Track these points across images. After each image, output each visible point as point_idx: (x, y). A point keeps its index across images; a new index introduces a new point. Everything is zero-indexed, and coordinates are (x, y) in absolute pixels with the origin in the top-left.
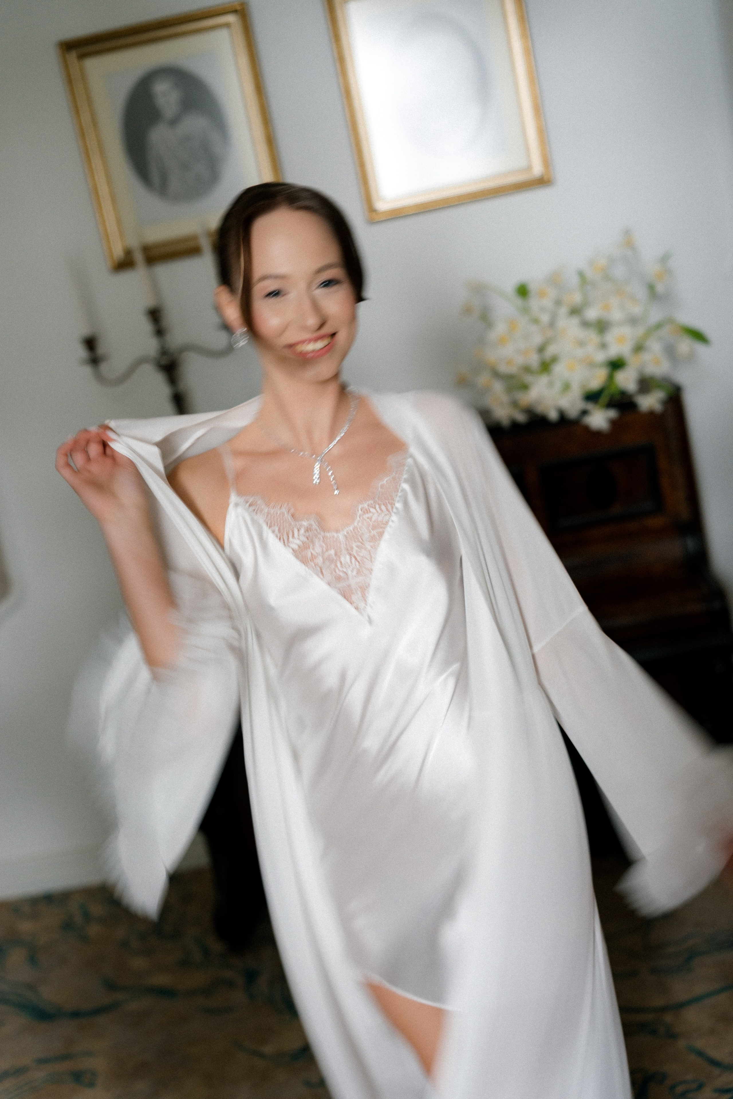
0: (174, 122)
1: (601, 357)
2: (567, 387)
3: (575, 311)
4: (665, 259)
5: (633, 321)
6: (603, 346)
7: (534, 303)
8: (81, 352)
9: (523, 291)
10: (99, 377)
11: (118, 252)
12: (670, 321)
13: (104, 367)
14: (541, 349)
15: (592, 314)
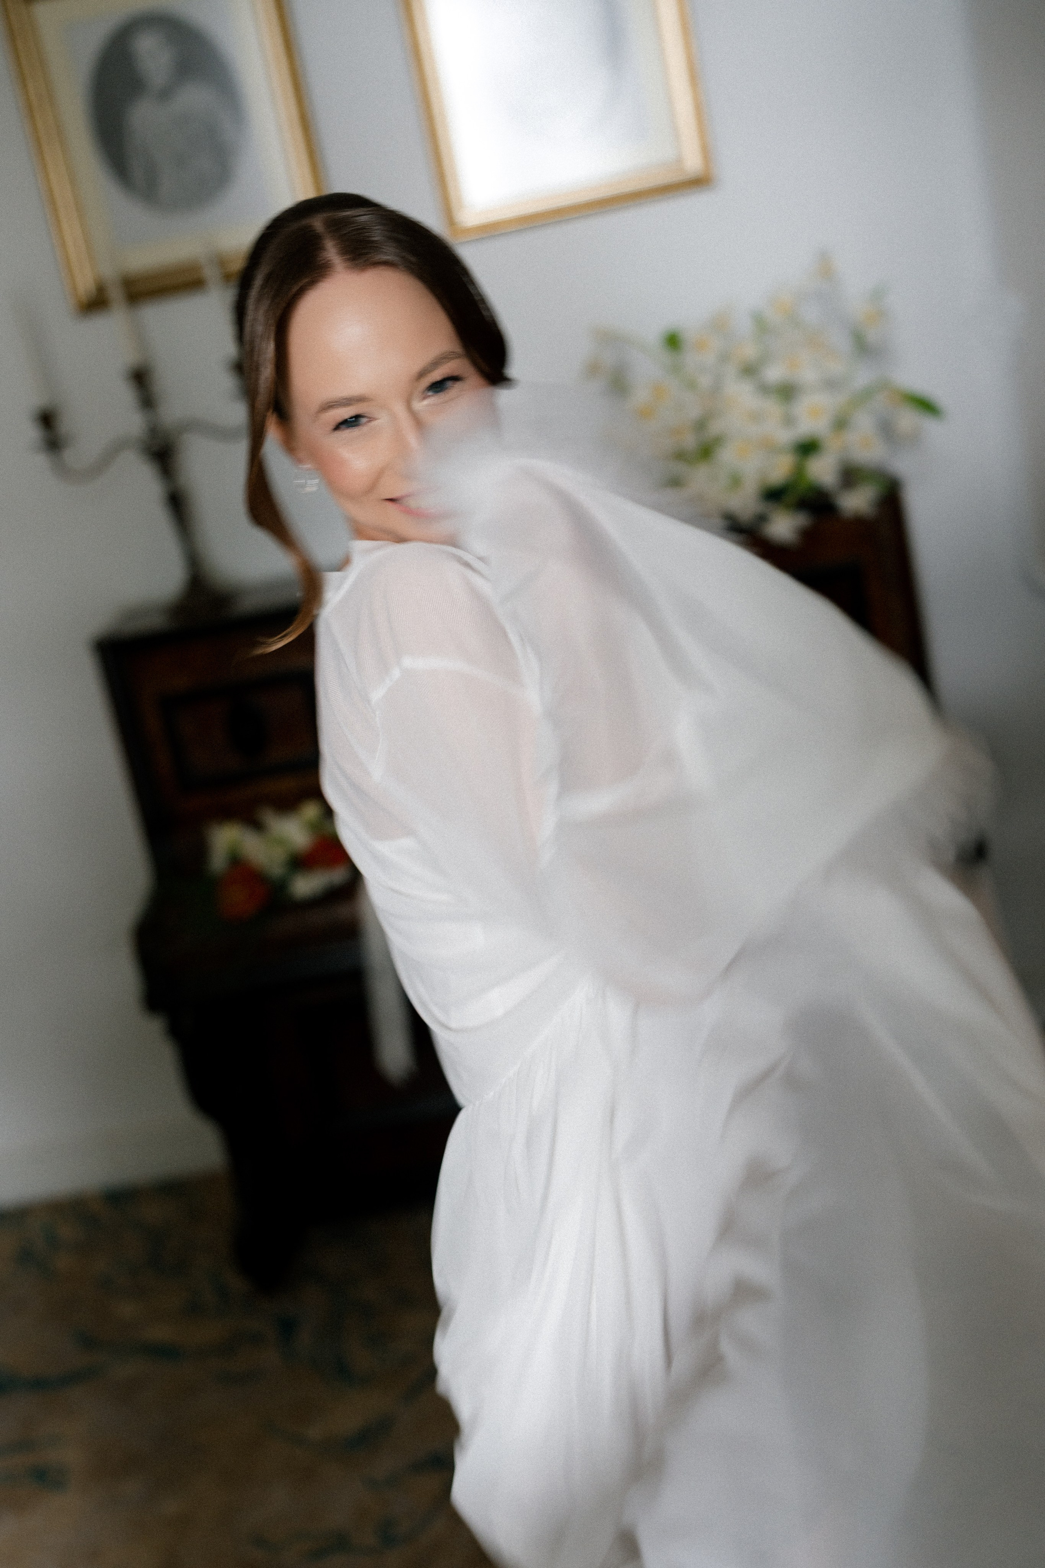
0: (165, 94)
1: (785, 436)
2: (736, 481)
3: (750, 371)
4: (878, 295)
5: (831, 384)
6: (789, 421)
7: (691, 359)
8: (32, 433)
9: (673, 341)
10: (63, 471)
11: (85, 284)
12: (883, 386)
13: (69, 455)
14: (701, 425)
15: (774, 374)
